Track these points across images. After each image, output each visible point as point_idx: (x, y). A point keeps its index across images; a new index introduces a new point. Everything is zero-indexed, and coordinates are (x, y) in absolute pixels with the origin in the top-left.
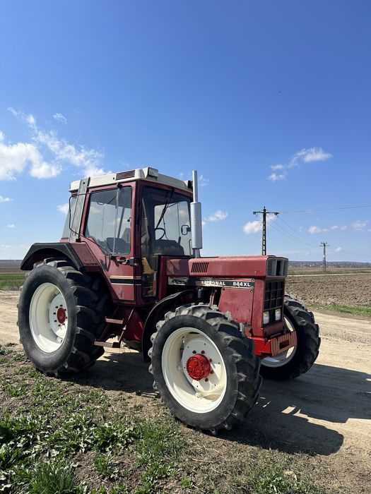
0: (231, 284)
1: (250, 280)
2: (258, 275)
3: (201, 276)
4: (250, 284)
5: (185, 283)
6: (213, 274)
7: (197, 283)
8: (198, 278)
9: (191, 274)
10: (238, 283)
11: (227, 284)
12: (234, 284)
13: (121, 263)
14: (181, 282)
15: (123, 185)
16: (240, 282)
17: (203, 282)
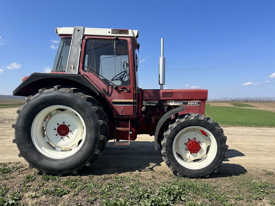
0: (187, 103)
1: (198, 101)
2: (203, 99)
3: (167, 100)
4: (198, 103)
5: (156, 104)
6: (177, 98)
7: (165, 104)
8: (166, 101)
9: (162, 98)
10: (191, 103)
11: (184, 103)
12: (189, 103)
13: (122, 91)
14: (153, 103)
15: (119, 38)
16: (192, 103)
17: (168, 103)
